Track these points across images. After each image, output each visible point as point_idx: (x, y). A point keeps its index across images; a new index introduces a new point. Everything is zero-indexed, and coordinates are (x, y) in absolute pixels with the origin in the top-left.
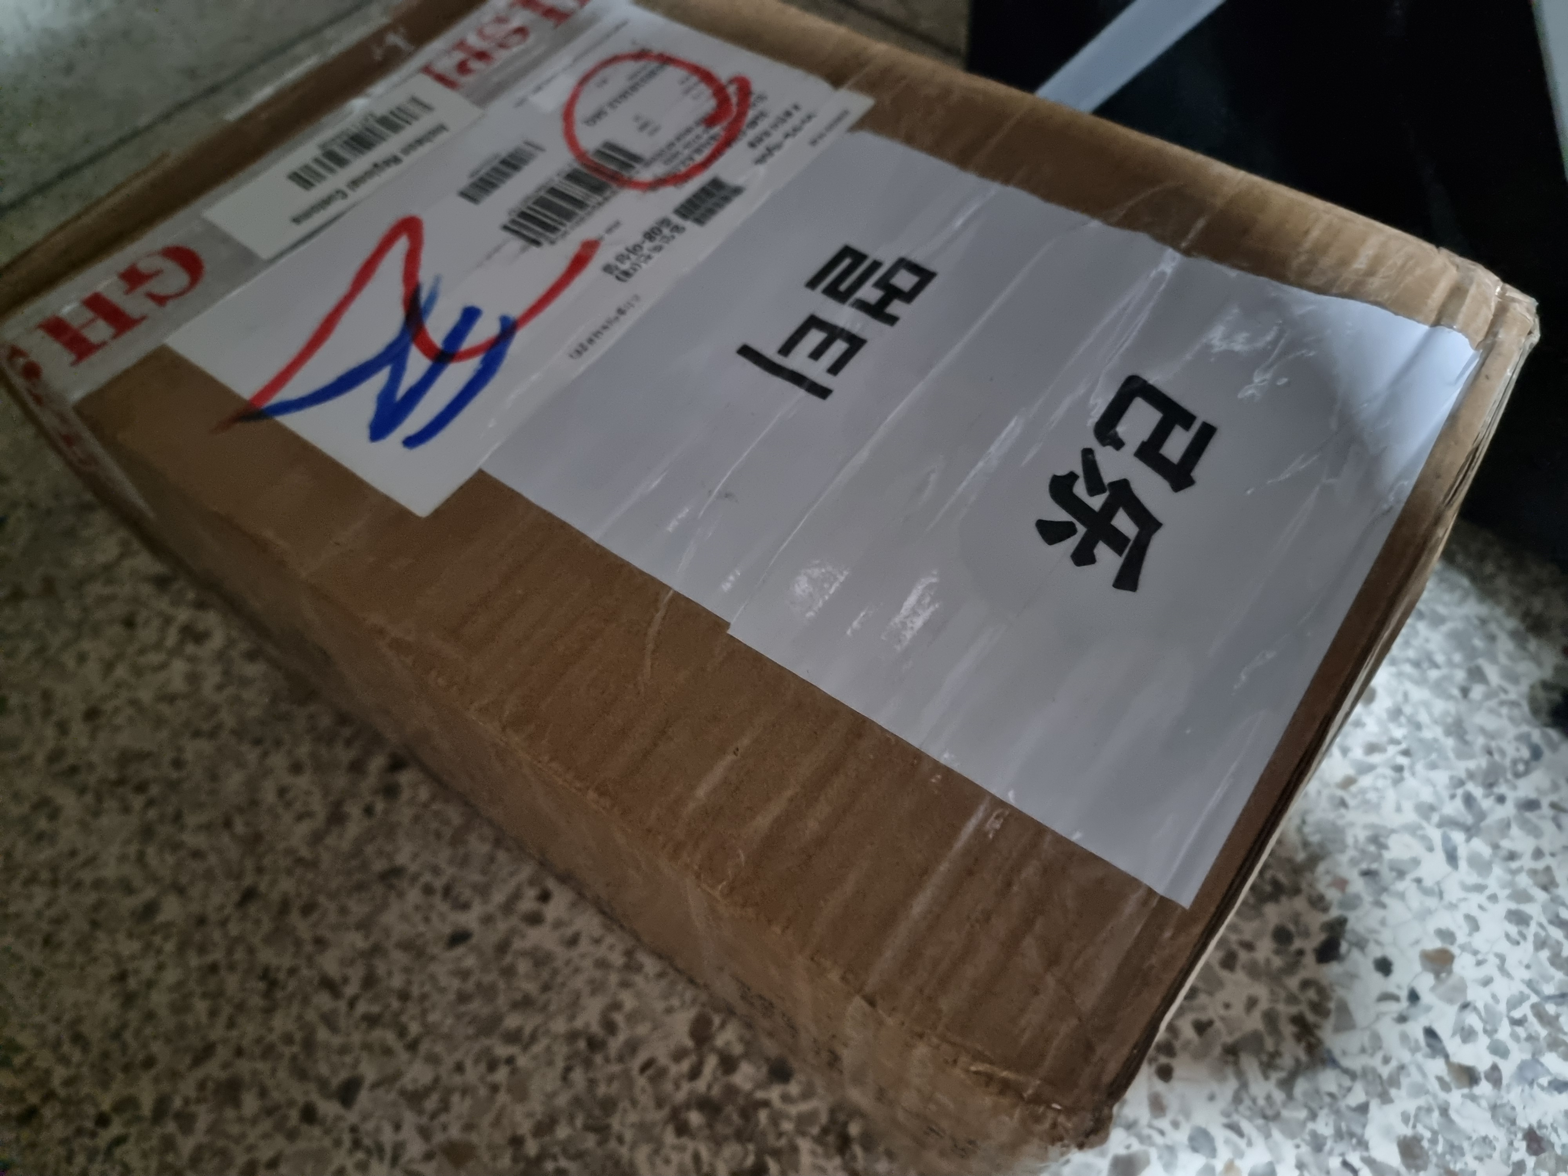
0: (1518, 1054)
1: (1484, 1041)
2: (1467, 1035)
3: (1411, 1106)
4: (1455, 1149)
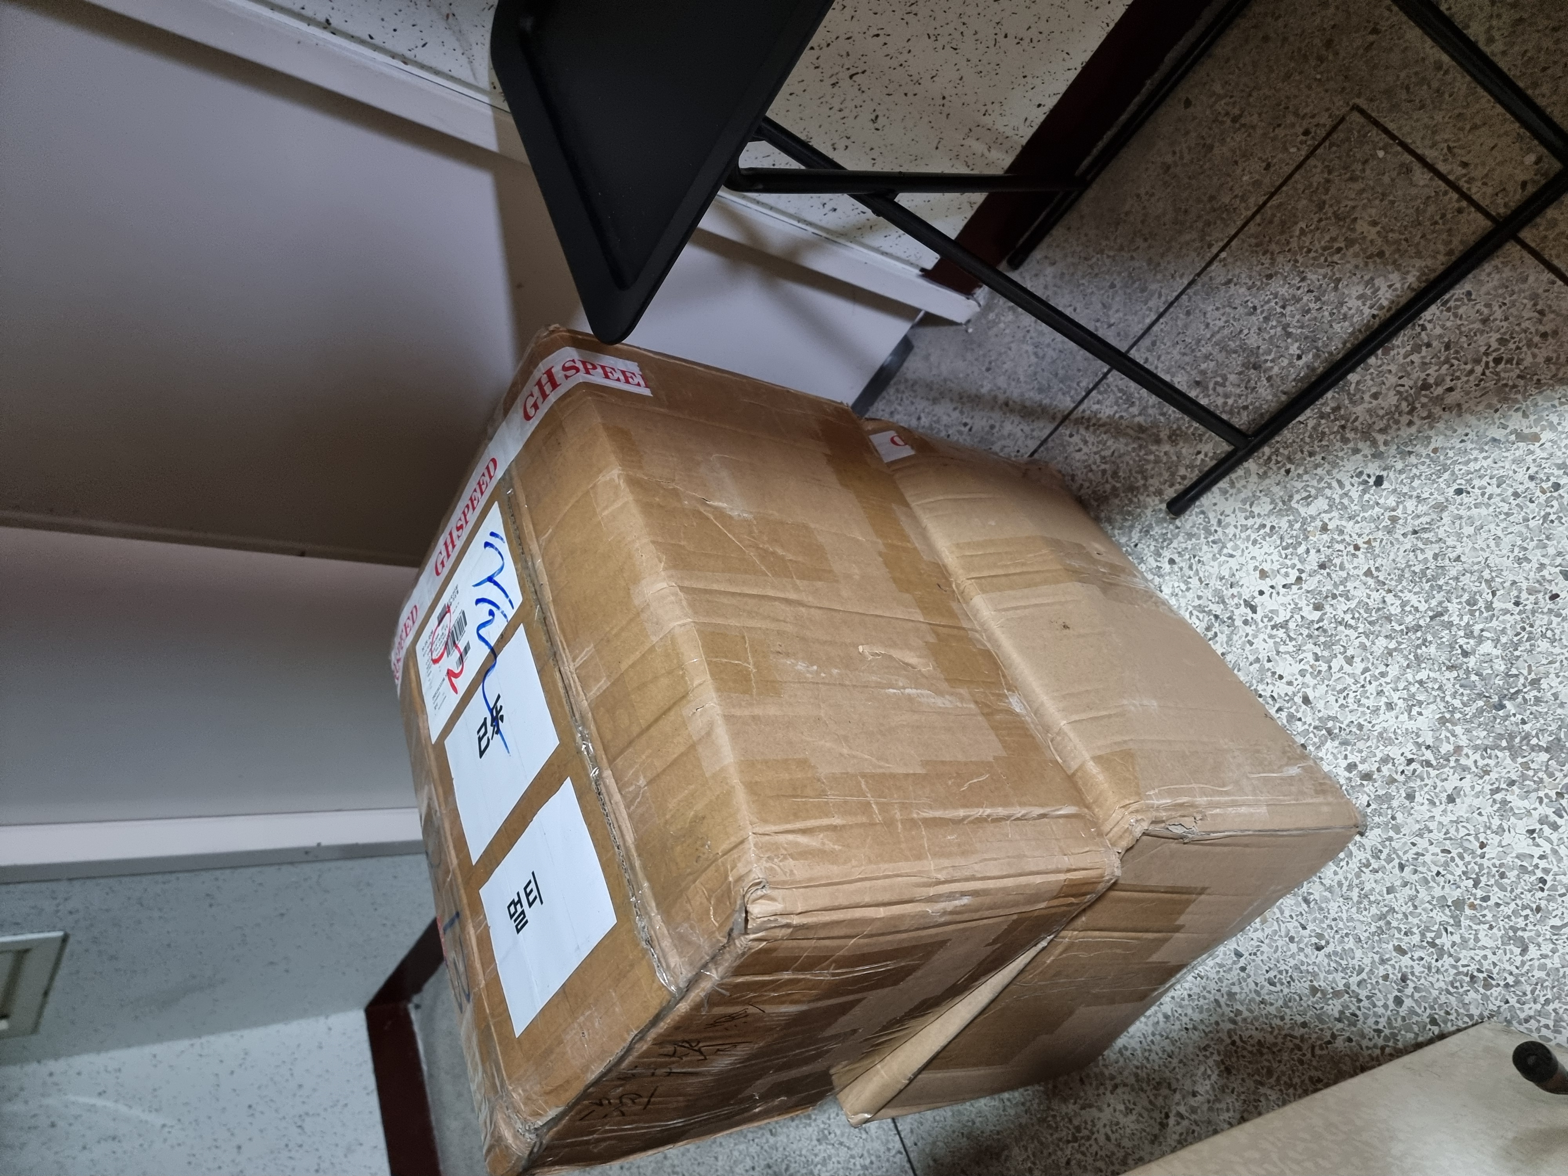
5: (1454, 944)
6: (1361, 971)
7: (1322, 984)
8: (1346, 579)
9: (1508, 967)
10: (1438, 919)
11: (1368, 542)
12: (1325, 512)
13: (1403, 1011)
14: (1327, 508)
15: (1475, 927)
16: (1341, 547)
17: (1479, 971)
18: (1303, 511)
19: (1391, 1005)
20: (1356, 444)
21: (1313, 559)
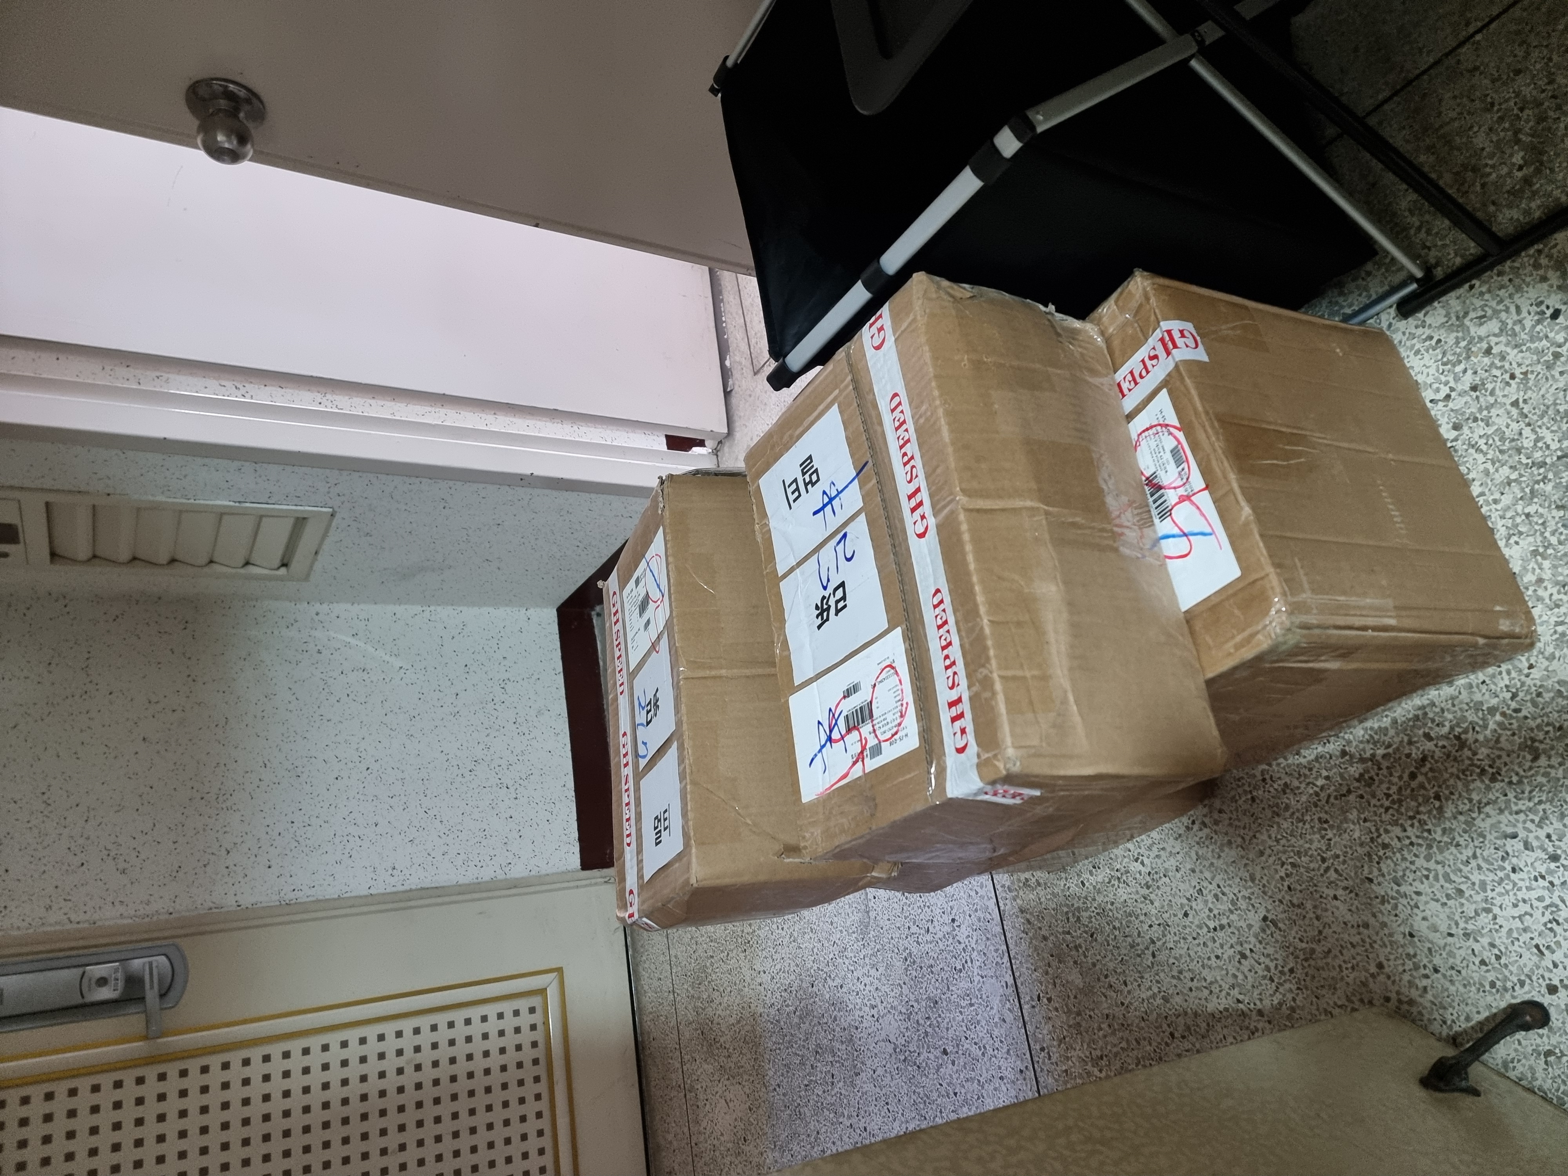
0: (1451, 378)
1: (1442, 386)
2: (1438, 390)
3: (1446, 420)
4: (1463, 413)
5: (1476, 741)
6: (1389, 746)
7: (1353, 750)
8: (1492, 405)
9: (1516, 768)
10: (1470, 719)
11: (1525, 374)
12: (1495, 335)
13: (1414, 784)
14: (1497, 331)
15: (1500, 731)
16: (1497, 373)
17: (1491, 766)
18: (1474, 330)
19: (1406, 777)
20: (1546, 272)
21: (1468, 380)
